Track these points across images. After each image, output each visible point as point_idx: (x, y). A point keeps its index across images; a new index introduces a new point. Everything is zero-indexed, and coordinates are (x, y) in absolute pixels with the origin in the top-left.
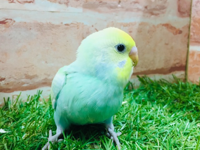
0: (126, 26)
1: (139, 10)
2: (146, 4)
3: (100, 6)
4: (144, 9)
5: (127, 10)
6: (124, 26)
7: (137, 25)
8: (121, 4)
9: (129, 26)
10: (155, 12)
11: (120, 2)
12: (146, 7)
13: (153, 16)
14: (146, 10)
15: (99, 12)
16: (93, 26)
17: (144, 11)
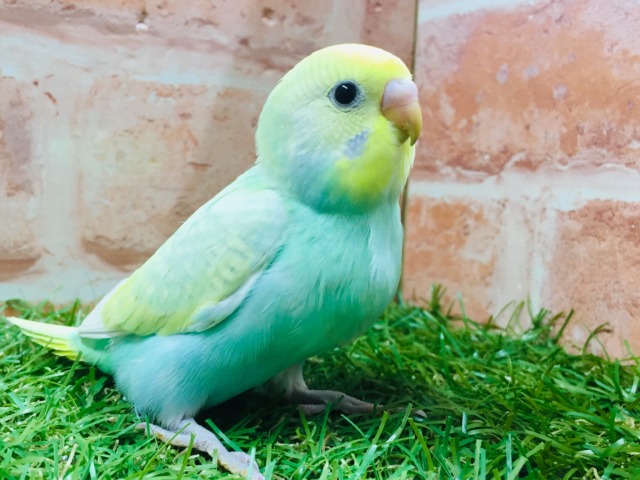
0: (167, 96)
1: (215, 47)
2: (244, 33)
3: (67, 19)
4: (235, 45)
5: (172, 43)
6: (160, 94)
7: (211, 96)
8: (147, 20)
9: (181, 95)
10: (277, 60)
11: (144, 14)
12: (244, 42)
13: (270, 73)
14: (244, 51)
15: (62, 37)
16: (36, 83)
17: (236, 54)
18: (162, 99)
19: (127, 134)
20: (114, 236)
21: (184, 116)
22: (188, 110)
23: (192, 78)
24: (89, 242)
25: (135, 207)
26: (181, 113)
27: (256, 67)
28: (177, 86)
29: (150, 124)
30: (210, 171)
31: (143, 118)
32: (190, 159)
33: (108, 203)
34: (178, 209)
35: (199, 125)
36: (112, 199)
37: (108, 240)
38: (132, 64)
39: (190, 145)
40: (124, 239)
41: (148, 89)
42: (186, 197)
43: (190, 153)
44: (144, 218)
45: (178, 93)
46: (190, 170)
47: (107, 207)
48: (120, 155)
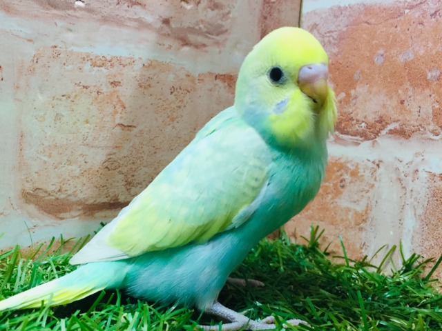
0: (100, 66)
1: (142, 25)
2: (166, 15)
4: (159, 25)
5: (105, 20)
6: (94, 65)
7: (138, 66)
9: (112, 66)
10: (192, 38)
12: (166, 22)
13: (186, 49)
14: (166, 29)
17: (159, 31)
18: (96, 68)
19: (64, 98)
20: (50, 188)
21: (114, 84)
22: (118, 79)
23: (122, 51)
24: (29, 194)
25: (70, 162)
26: (112, 81)
27: (175, 44)
28: (109, 58)
29: (85, 89)
30: (135, 131)
31: (79, 85)
32: (118, 121)
33: (46, 159)
34: (106, 164)
35: (127, 91)
36: (50, 156)
37: (46, 192)
38: (70, 36)
39: (119, 109)
40: (60, 190)
41: (84, 59)
42: (115, 153)
43: (118, 115)
44: (77, 172)
45: (109, 64)
46: (118, 129)
47: (45, 162)
48: (58, 117)
